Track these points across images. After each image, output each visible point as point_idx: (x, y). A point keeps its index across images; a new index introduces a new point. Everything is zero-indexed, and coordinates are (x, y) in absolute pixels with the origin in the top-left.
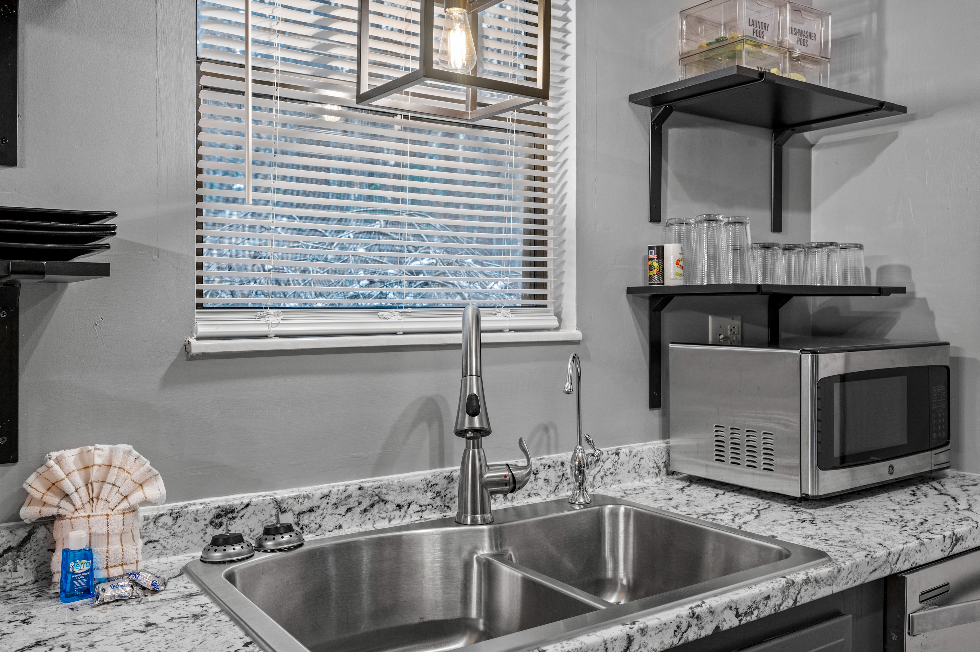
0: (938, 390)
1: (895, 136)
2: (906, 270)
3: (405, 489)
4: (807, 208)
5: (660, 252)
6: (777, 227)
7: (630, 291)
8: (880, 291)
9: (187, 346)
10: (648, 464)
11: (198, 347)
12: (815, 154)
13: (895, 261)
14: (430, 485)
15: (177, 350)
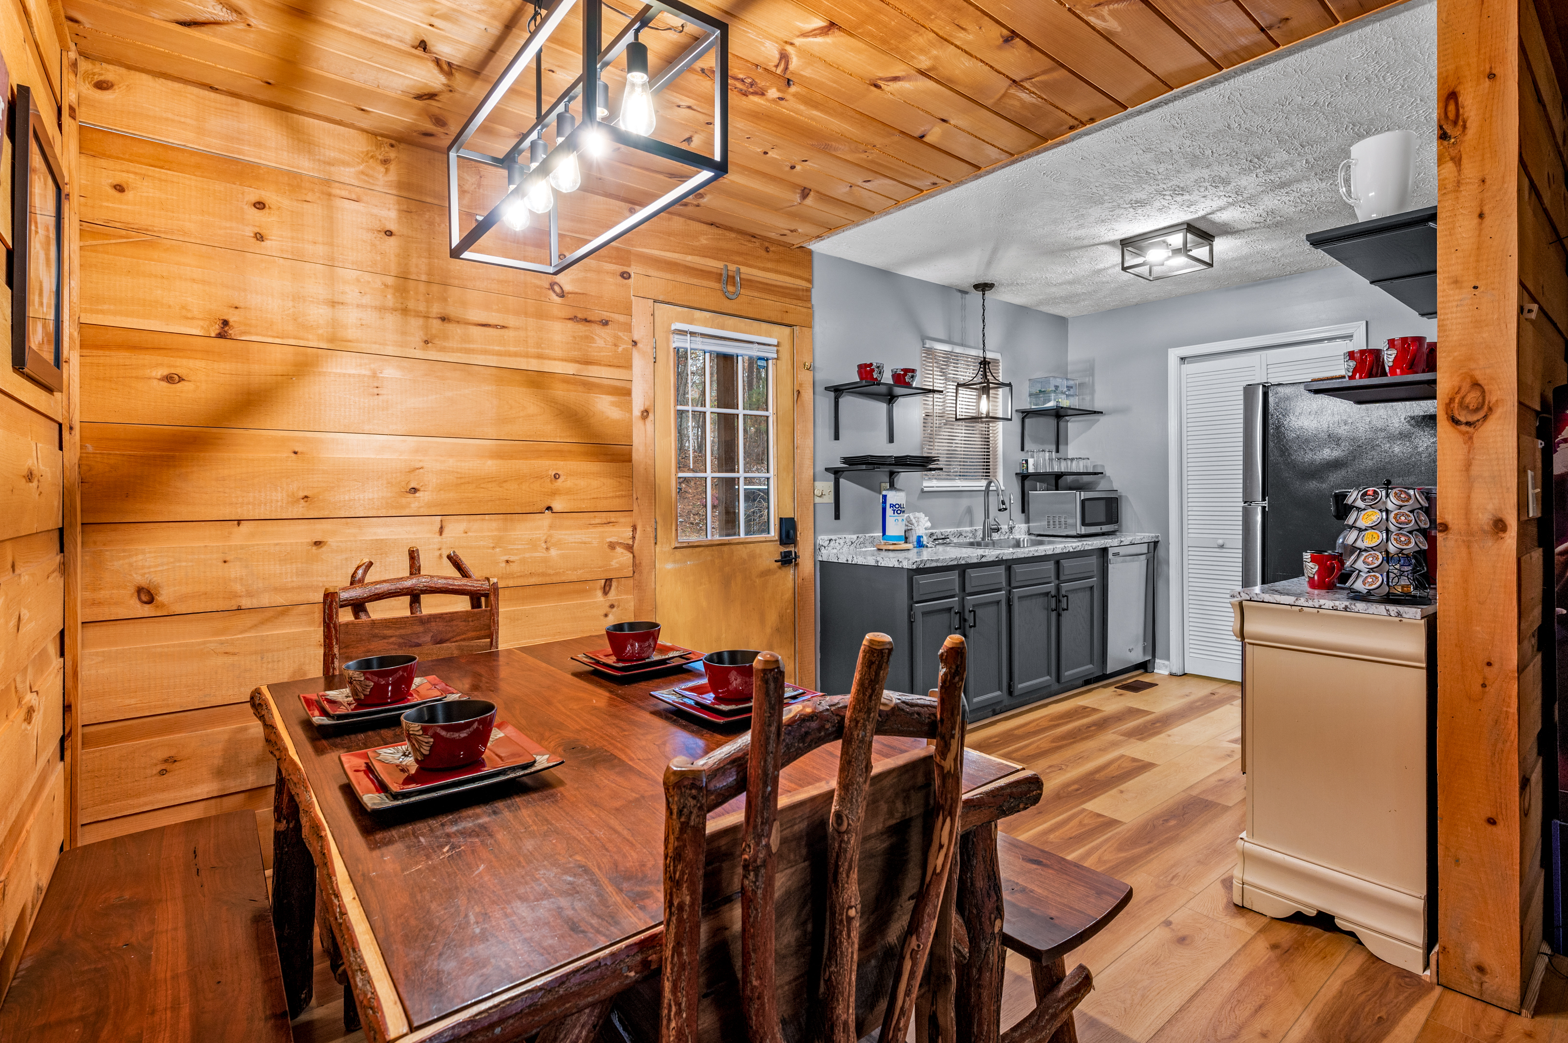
0: (1114, 505)
1: (1098, 420)
2: (1103, 466)
3: (966, 532)
4: (1067, 444)
5: (1027, 461)
6: (1057, 451)
7: (1017, 474)
8: (1095, 474)
9: (922, 489)
10: (1023, 531)
11: (926, 489)
12: (1069, 424)
13: (1099, 463)
14: (972, 531)
15: (919, 491)
